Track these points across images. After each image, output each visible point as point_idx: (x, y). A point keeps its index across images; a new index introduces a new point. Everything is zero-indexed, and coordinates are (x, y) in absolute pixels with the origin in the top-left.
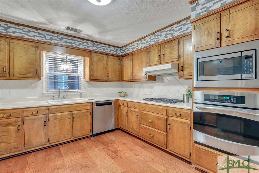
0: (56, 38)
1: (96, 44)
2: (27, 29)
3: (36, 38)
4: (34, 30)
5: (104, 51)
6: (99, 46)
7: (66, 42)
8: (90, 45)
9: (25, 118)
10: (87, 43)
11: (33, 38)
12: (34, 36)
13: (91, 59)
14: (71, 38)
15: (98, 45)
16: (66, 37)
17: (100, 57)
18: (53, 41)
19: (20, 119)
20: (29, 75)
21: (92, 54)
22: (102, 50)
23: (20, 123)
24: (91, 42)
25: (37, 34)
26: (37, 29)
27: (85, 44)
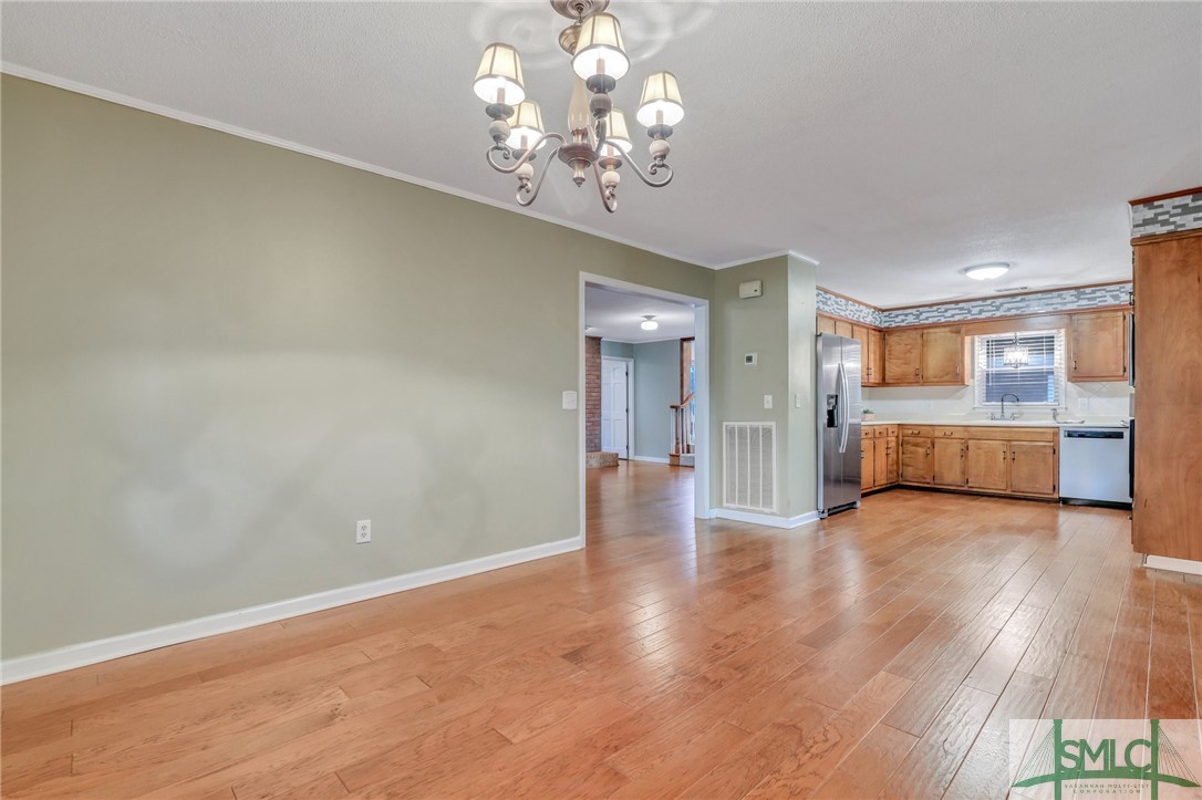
0: (990, 308)
1: (1088, 290)
2: (943, 308)
3: (957, 318)
4: (953, 306)
5: (1117, 302)
6: (1098, 294)
7: (1009, 310)
8: (1069, 299)
9: (937, 440)
10: (1059, 296)
11: (952, 319)
12: (953, 316)
13: (1074, 331)
14: (1019, 298)
15: (1094, 292)
16: (1009, 299)
17: (1099, 320)
18: (984, 315)
19: (929, 441)
20: (946, 378)
21: (1075, 317)
22: (1110, 301)
23: (929, 445)
24: (1073, 292)
25: (957, 311)
26: (957, 302)
27: (1054, 301)
